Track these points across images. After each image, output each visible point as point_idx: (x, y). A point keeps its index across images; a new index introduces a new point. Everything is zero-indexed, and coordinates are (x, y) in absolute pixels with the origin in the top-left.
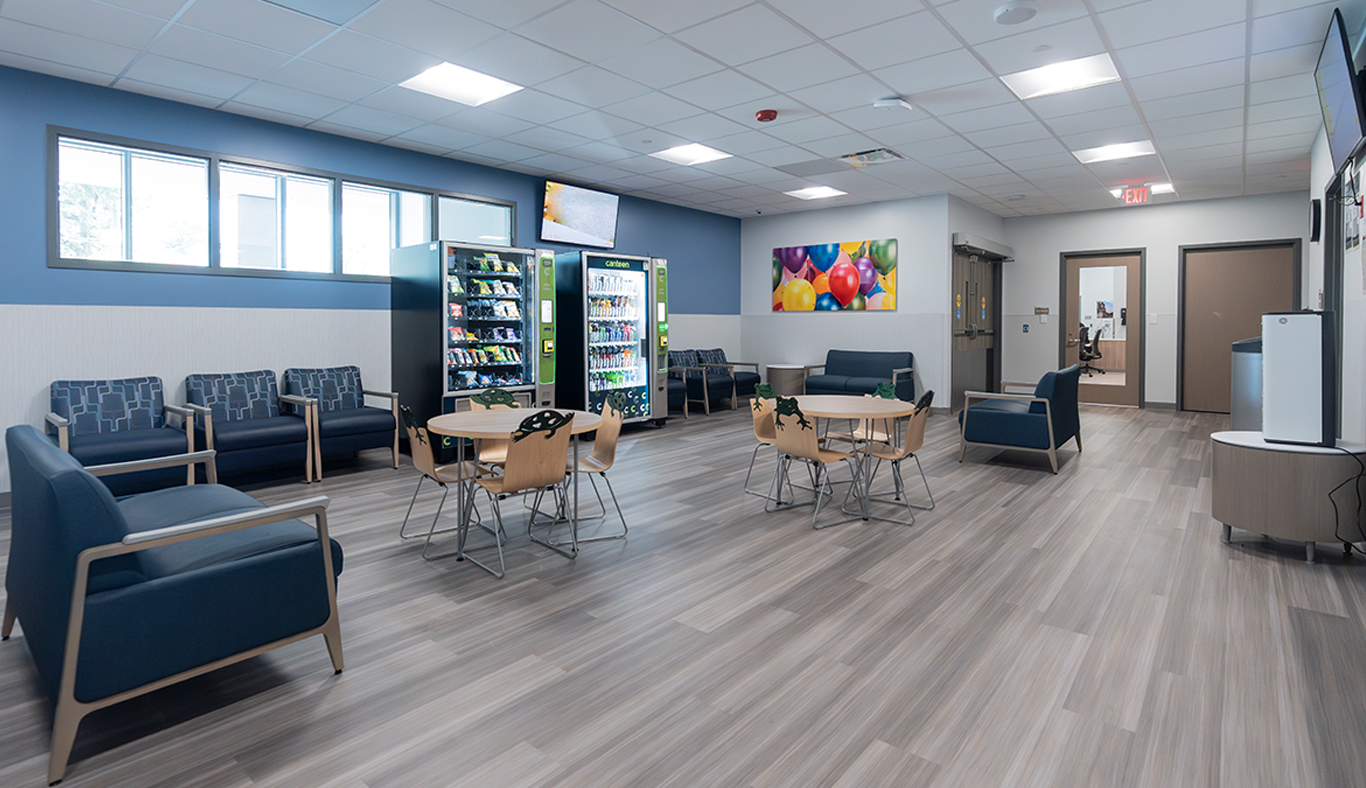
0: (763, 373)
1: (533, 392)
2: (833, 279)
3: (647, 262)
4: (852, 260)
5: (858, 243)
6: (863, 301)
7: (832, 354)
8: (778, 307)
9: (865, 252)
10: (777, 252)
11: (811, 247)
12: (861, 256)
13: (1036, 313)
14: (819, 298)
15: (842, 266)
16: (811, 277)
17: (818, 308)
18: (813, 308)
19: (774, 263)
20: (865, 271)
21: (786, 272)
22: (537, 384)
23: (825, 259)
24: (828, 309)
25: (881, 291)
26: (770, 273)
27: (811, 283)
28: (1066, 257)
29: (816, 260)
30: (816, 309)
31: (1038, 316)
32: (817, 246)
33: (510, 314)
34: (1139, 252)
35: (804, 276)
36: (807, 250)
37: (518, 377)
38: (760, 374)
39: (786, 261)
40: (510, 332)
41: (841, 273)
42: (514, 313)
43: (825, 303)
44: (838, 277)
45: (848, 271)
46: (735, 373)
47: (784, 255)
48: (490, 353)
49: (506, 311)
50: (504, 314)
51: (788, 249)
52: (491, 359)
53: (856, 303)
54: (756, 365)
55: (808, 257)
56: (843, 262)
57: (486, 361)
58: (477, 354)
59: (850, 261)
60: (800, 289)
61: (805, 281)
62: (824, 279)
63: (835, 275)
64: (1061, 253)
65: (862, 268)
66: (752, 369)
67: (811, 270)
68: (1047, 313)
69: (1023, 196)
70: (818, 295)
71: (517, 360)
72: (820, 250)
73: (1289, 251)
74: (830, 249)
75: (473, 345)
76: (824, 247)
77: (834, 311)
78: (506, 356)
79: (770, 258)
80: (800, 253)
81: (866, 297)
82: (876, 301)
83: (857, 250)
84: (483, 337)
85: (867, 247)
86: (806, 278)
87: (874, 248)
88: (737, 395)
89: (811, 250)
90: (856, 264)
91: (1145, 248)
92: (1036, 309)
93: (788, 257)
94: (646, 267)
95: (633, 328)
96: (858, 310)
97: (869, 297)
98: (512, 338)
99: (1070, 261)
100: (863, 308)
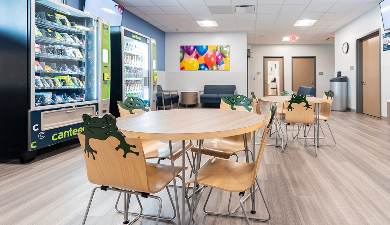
0: (179, 94)
1: (97, 105)
2: (206, 58)
3: (148, 39)
4: (213, 52)
5: (216, 46)
6: (217, 66)
7: (206, 87)
8: (183, 68)
9: (218, 49)
10: (182, 47)
11: (196, 46)
12: (217, 51)
13: (257, 74)
14: (200, 65)
15: (209, 54)
16: (197, 57)
17: (200, 69)
18: (198, 69)
19: (181, 51)
20: (218, 56)
21: (186, 55)
22: (99, 100)
23: (202, 51)
24: (204, 69)
25: (224, 63)
26: (179, 55)
27: (197, 59)
28: (265, 57)
29: (199, 51)
30: (199, 70)
31: (258, 75)
32: (199, 46)
33: (77, 56)
34: (282, 58)
35: (194, 57)
36: (195, 47)
37: (82, 96)
38: (178, 95)
39: (186, 50)
40: (76, 67)
41: (209, 56)
42: (79, 56)
43: (203, 67)
44: (208, 58)
45: (212, 56)
46: (172, 95)
47: (185, 48)
48: (62, 80)
49: (75, 54)
50: (73, 55)
51: (187, 46)
52: (64, 85)
53: (215, 67)
54: (177, 91)
55: (196, 50)
56: (209, 53)
57: (60, 86)
58: (53, 80)
59: (212, 52)
60: (192, 61)
61: (195, 59)
62: (202, 58)
63: (206, 57)
64: (264, 57)
65: (217, 55)
66: (175, 93)
67: (197, 55)
68: (260, 74)
69: (264, 36)
70: (200, 64)
71: (82, 85)
72: (200, 48)
73: (313, 59)
74: (204, 48)
75: (50, 75)
76: (202, 47)
77: (206, 70)
78: (74, 83)
79: (179, 49)
80: (192, 48)
81: (219, 66)
82: (222, 67)
83: (215, 48)
84: (58, 69)
85: (219, 47)
86: (195, 57)
87: (221, 48)
88: (173, 103)
89: (197, 47)
90: (215, 53)
91: (284, 57)
92: (257, 73)
93: (187, 49)
94: (148, 41)
95: (140, 71)
96: (216, 70)
97: (220, 65)
98: (77, 72)
99: (266, 59)
100: (218, 69)
